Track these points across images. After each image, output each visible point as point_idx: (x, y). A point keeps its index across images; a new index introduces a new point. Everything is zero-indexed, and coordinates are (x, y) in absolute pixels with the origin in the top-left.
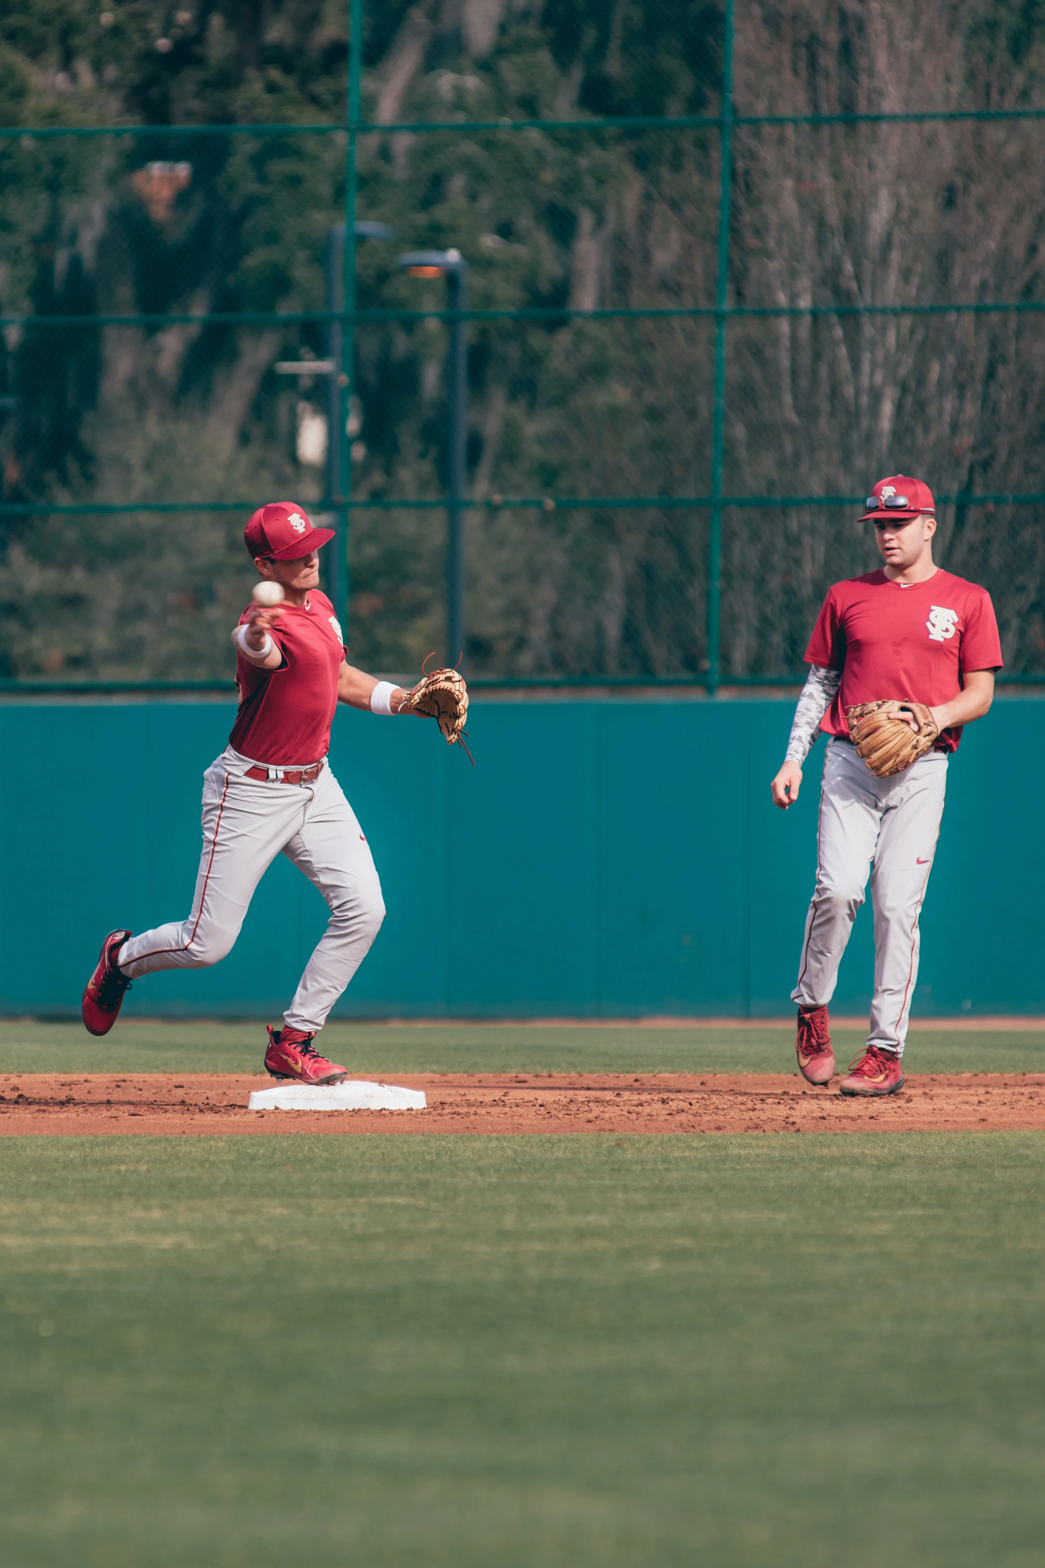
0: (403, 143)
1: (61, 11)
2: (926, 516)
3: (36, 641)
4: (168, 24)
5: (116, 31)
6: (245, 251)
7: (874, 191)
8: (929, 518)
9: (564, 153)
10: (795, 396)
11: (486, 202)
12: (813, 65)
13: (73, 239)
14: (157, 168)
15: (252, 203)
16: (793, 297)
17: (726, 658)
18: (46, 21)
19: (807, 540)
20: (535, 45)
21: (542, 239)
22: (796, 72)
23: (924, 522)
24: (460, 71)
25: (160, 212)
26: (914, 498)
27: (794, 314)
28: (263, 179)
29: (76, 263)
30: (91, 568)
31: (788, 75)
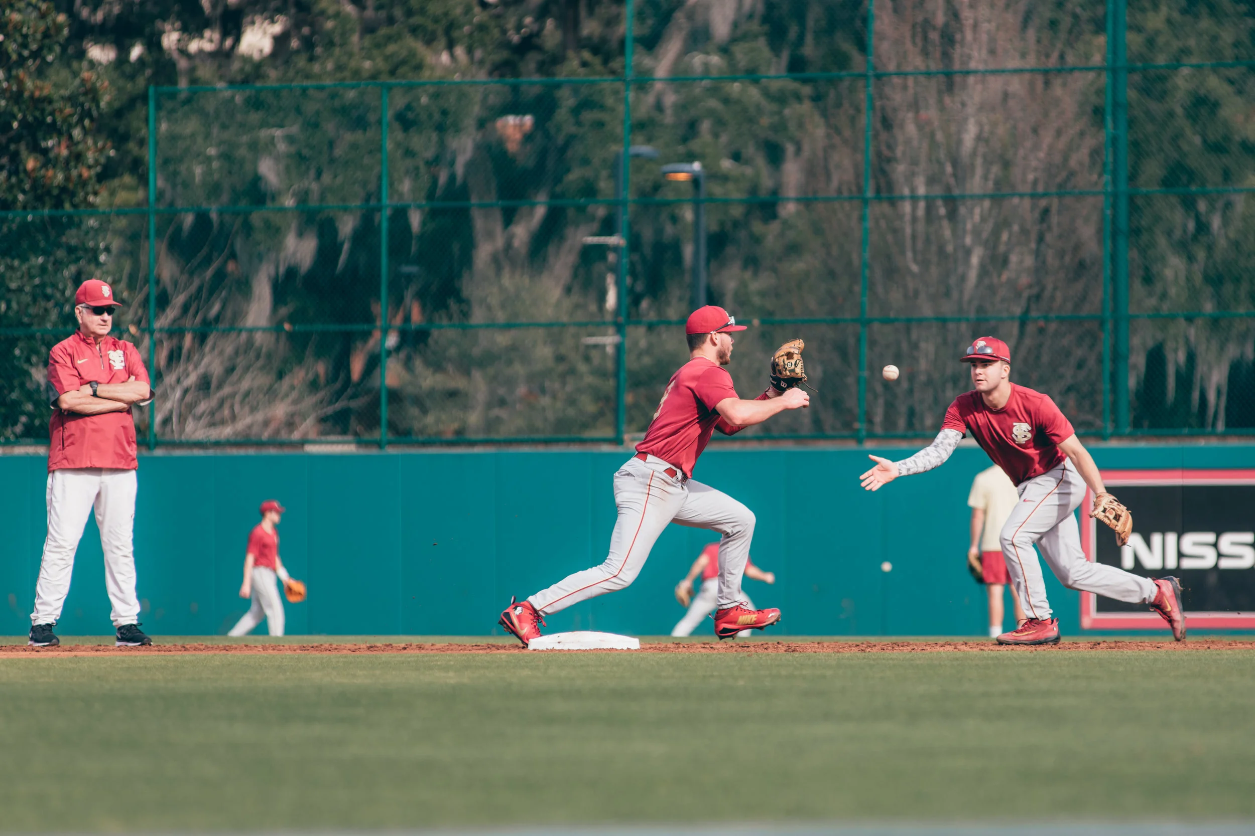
0: (670, 99)
1: (446, 14)
2: (1004, 362)
3: (430, 419)
4: (519, 27)
5: (482, 28)
6: (568, 170)
7: (965, 120)
8: (1006, 364)
9: (774, 107)
10: (914, 251)
11: (724, 139)
12: (925, 38)
13: (452, 163)
14: (511, 120)
15: (571, 139)
16: (913, 189)
17: (870, 421)
18: (436, 20)
19: (923, 345)
20: (756, 37)
21: (761, 162)
22: (914, 44)
23: (1002, 366)
24: (707, 53)
25: (512, 147)
26: (996, 349)
27: (914, 199)
28: (579, 124)
29: (452, 178)
30: (467, 373)
31: (909, 45)
